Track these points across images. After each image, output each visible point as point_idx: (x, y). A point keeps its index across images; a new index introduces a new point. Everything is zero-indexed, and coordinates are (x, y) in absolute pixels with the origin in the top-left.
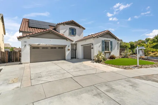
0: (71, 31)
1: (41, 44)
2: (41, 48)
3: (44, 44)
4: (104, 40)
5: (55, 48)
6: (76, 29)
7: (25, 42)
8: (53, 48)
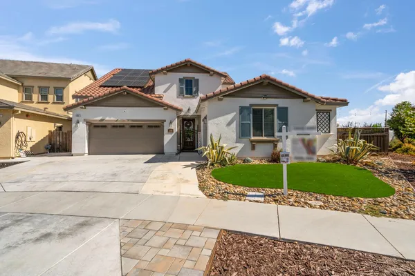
0: (184, 86)
1: (107, 119)
2: (109, 127)
3: (112, 119)
4: (251, 105)
5: (140, 127)
6: (198, 80)
7: (78, 116)
8: (136, 126)
